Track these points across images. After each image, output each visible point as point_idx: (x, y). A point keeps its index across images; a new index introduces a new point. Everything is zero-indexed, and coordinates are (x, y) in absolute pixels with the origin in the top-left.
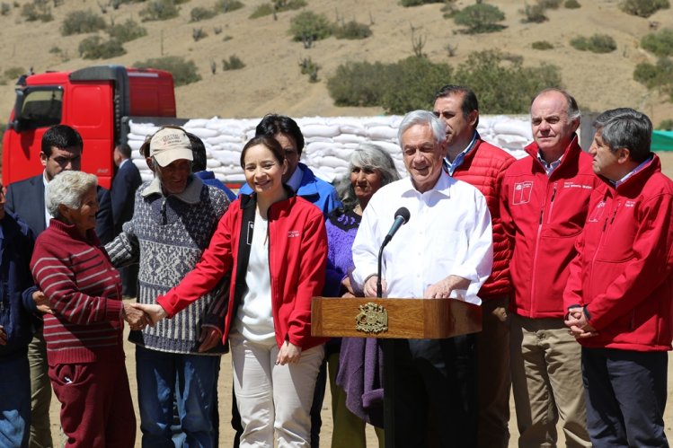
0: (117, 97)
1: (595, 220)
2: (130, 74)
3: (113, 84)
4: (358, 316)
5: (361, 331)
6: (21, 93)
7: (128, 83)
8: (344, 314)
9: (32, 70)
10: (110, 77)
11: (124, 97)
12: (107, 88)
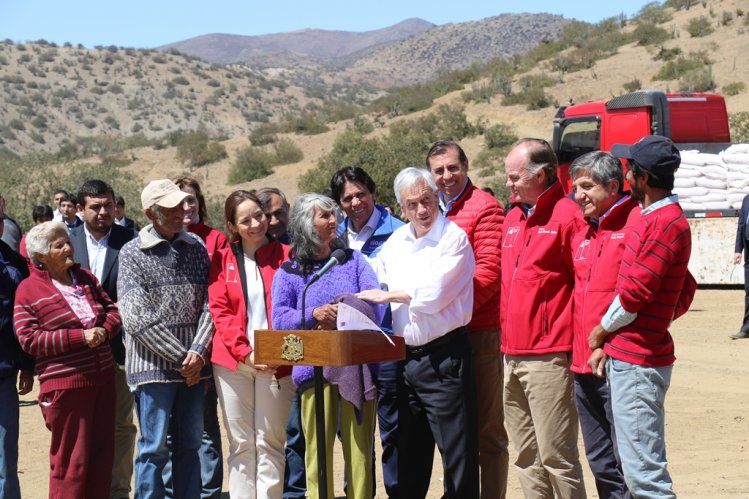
0: (654, 123)
1: (581, 258)
2: (669, 99)
3: (650, 110)
4: (283, 347)
5: (285, 359)
6: (558, 125)
7: (667, 109)
8: (274, 345)
9: (571, 101)
10: (647, 103)
11: (663, 123)
12: (644, 115)
